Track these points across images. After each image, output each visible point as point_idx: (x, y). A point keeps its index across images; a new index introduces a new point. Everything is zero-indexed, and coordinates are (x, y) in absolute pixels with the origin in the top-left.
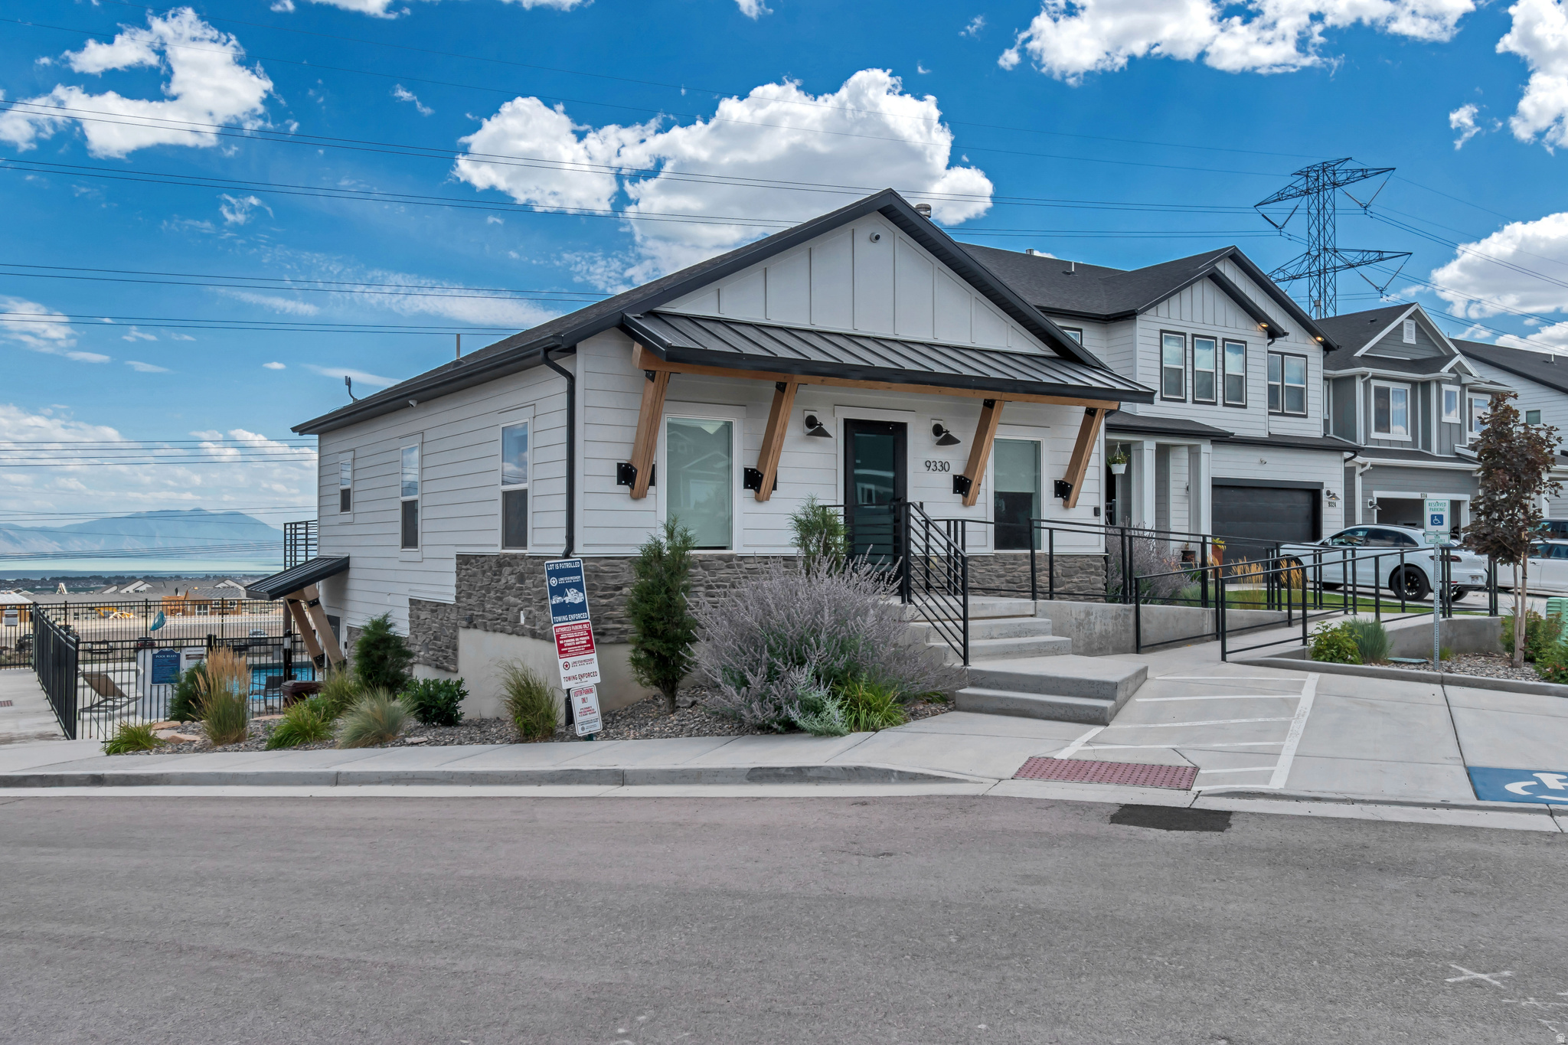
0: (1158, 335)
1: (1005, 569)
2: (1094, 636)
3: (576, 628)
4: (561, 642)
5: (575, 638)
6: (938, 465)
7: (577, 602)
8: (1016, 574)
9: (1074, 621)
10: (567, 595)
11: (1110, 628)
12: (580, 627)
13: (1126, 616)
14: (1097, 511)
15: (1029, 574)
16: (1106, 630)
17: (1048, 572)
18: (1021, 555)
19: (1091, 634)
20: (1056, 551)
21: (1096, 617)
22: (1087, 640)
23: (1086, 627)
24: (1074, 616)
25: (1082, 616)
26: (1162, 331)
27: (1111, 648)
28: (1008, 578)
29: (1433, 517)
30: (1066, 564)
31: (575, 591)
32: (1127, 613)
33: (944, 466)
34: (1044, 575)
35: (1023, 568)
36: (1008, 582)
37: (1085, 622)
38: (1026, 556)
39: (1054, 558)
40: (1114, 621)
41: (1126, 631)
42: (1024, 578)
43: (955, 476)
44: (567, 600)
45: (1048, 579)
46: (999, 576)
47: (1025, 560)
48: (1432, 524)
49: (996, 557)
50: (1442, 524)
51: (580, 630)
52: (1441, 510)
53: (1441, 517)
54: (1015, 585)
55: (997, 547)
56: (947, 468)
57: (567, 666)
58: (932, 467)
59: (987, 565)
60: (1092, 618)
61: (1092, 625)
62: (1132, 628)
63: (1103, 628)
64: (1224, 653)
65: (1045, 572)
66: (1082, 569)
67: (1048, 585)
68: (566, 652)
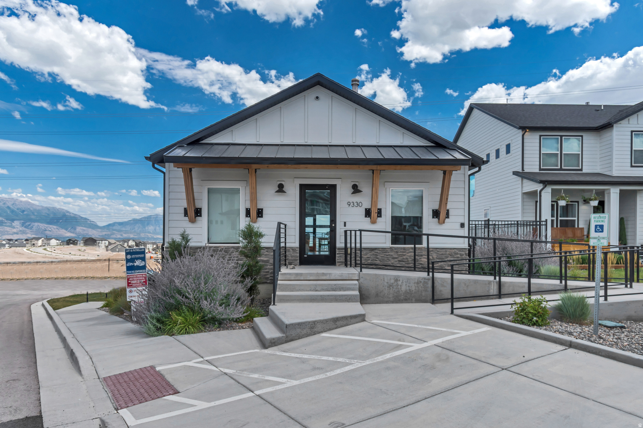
0: (630, 134)
1: (398, 254)
2: (401, 292)
3: (139, 276)
4: (129, 282)
5: (137, 280)
6: (355, 204)
7: (141, 265)
8: (404, 257)
9: (386, 284)
10: (135, 262)
11: (413, 288)
12: (141, 276)
13: (426, 283)
14: (462, 225)
15: (413, 257)
16: (410, 290)
17: (426, 257)
18: (408, 248)
19: (399, 291)
20: (430, 246)
21: (402, 282)
22: (395, 294)
23: (395, 287)
24: (386, 281)
25: (392, 281)
26: (632, 132)
27: (414, 299)
28: (399, 259)
29: (596, 226)
30: (439, 253)
31: (140, 261)
32: (426, 281)
33: (359, 205)
34: (424, 258)
35: (409, 254)
36: (399, 261)
37: (395, 284)
38: (412, 248)
39: (430, 250)
40: (416, 285)
41: (426, 291)
42: (410, 259)
43: (366, 209)
44: (135, 264)
45: (426, 260)
46: (394, 258)
47: (411, 250)
48: (596, 231)
49: (391, 248)
50: (602, 231)
51: (141, 277)
52: (602, 221)
53: (602, 227)
54: (404, 263)
55: (392, 244)
56: (361, 205)
57: (131, 291)
58: (352, 204)
59: (386, 252)
60: (400, 283)
61: (399, 287)
62: (430, 289)
63: (408, 288)
64: (452, 309)
65: (424, 256)
66: (450, 255)
67: (427, 263)
68: (132, 286)
